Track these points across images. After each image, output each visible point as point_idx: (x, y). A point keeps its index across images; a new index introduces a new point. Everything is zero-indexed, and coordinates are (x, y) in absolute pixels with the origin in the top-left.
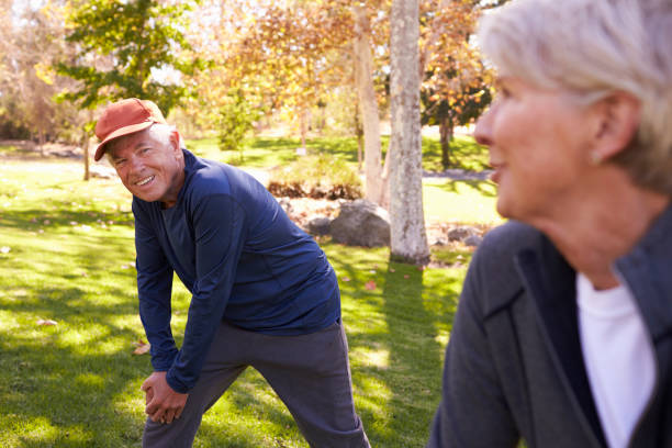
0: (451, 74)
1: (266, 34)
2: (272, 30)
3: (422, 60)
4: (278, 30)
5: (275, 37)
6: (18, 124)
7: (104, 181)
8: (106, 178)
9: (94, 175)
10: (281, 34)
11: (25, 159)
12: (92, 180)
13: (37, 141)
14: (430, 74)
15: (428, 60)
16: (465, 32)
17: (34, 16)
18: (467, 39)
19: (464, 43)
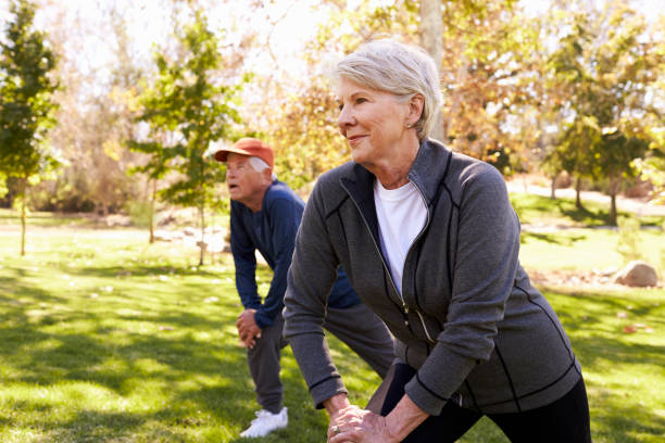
0: (472, 138)
1: (309, 109)
2: (313, 105)
3: (446, 126)
4: (318, 105)
5: (316, 111)
6: (84, 198)
7: (167, 244)
8: (169, 241)
9: (158, 239)
10: (321, 108)
11: (96, 228)
12: (157, 243)
13: (101, 213)
14: (452, 138)
15: (450, 125)
16: (482, 100)
17: (97, 101)
18: (485, 107)
19: (481, 110)
